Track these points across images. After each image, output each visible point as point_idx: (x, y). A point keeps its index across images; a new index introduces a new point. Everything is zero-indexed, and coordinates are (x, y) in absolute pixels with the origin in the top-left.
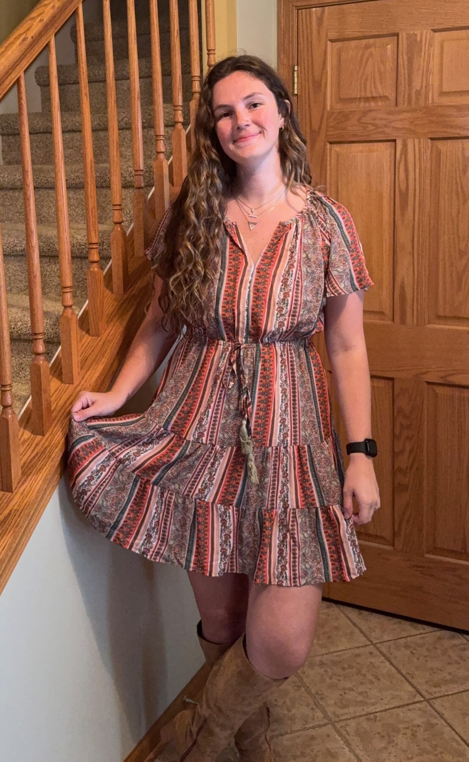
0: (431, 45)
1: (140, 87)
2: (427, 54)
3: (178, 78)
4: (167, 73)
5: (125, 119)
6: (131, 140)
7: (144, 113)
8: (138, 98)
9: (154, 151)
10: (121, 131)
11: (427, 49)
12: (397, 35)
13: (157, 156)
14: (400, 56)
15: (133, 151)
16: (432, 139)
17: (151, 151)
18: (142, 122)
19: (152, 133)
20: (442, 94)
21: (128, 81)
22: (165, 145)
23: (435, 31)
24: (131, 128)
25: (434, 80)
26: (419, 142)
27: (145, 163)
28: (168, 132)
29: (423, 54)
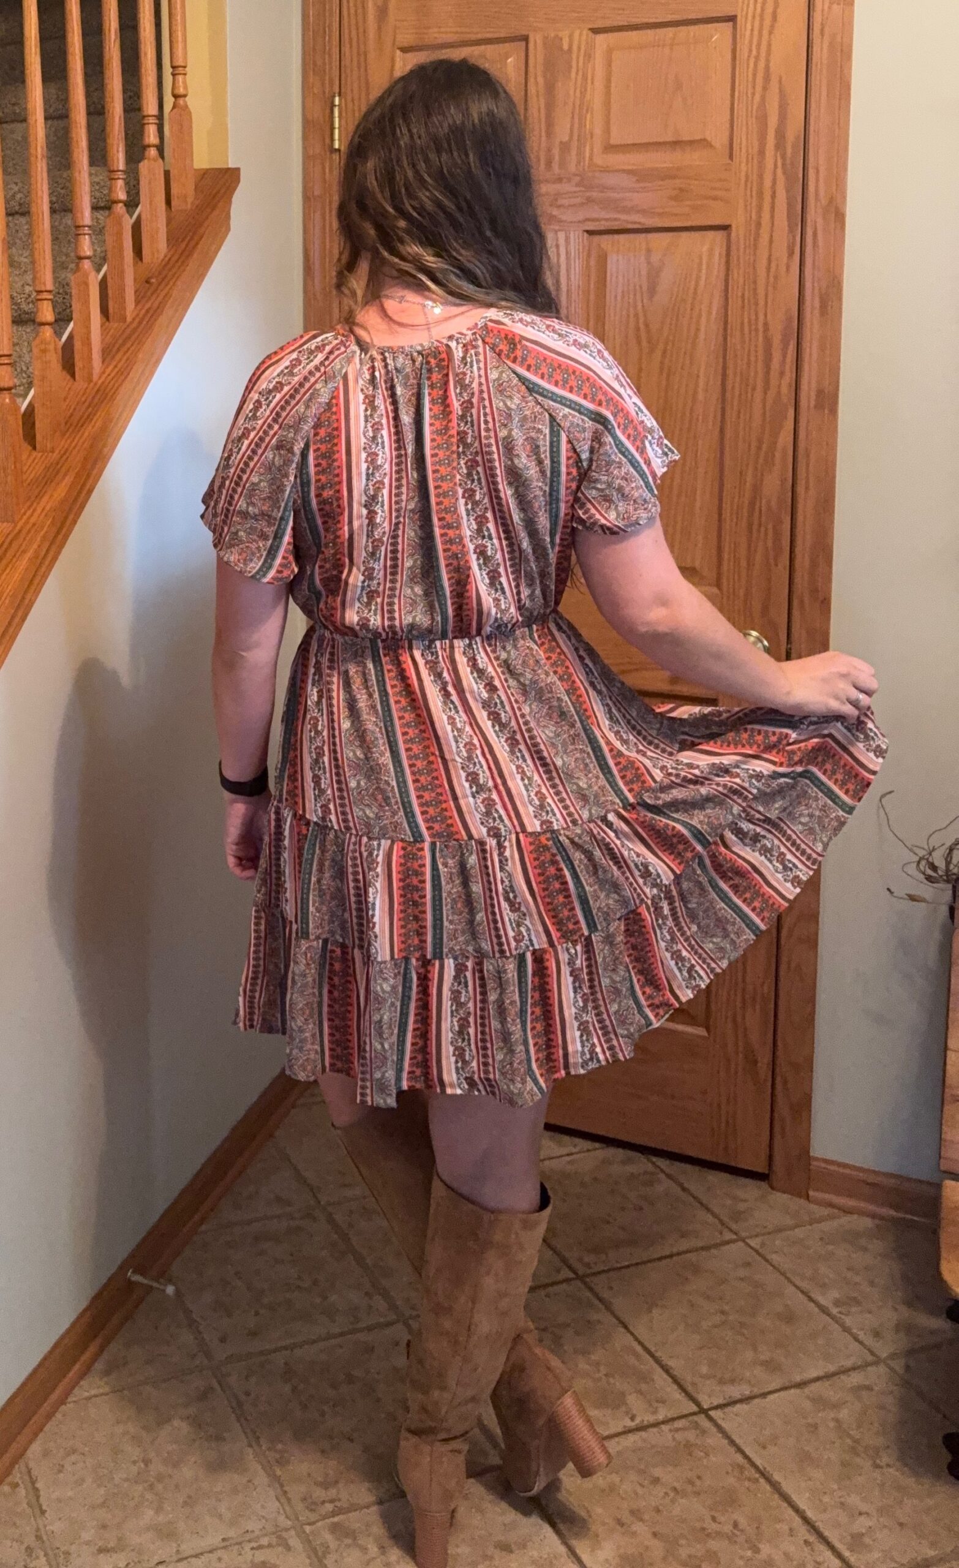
0: (589, 56)
1: (47, 136)
2: (580, 73)
3: (117, 120)
4: (97, 110)
5: (19, 196)
6: (30, 235)
7: (53, 182)
8: (43, 156)
9: (72, 254)
10: (10, 218)
11: (581, 64)
12: (526, 39)
13: (77, 265)
14: (531, 80)
15: (32, 255)
16: (590, 233)
17: (67, 255)
18: (51, 202)
19: (69, 222)
20: (610, 148)
21: (24, 125)
22: (93, 243)
23: (596, 31)
24: (29, 212)
25: (595, 124)
26: (567, 240)
27: (55, 278)
28: (98, 219)
29: (573, 75)
